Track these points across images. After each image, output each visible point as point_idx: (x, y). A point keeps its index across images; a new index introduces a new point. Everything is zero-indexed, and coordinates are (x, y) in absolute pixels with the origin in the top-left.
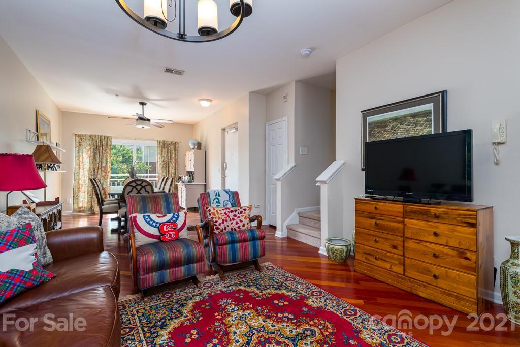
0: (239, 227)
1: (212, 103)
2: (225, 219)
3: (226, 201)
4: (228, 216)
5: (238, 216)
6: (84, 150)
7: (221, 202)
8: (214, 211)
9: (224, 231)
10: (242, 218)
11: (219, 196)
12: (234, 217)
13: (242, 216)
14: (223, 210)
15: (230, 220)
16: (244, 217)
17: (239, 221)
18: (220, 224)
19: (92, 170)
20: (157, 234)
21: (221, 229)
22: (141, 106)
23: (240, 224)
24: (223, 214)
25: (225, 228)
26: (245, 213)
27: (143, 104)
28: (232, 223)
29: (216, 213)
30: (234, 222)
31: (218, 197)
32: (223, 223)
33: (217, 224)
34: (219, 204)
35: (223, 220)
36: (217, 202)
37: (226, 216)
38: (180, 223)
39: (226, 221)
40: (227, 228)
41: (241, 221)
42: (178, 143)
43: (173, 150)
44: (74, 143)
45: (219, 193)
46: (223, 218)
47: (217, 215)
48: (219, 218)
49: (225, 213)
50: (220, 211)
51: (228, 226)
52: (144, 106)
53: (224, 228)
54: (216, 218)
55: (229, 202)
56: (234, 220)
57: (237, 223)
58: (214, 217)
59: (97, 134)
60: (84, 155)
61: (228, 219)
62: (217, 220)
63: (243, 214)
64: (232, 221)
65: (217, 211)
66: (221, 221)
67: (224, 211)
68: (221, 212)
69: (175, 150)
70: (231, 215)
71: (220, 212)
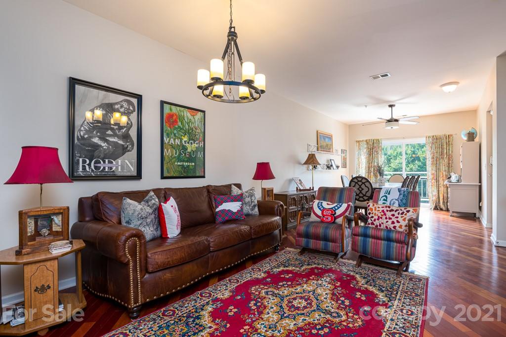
0: (395, 227)
1: (460, 85)
2: (381, 216)
3: (394, 200)
4: (385, 214)
5: (397, 216)
6: (362, 153)
7: (389, 200)
8: (372, 207)
9: (379, 227)
10: (400, 219)
11: (389, 194)
12: (391, 217)
13: (402, 217)
14: (383, 207)
15: (386, 218)
16: (403, 218)
17: (395, 222)
18: (375, 220)
19: (367, 169)
20: (321, 215)
21: (376, 225)
22: (391, 108)
23: (397, 225)
24: (381, 211)
25: (380, 225)
26: (406, 214)
27: (391, 106)
28: (387, 222)
29: (374, 209)
30: (390, 221)
31: (387, 195)
32: (378, 219)
33: (373, 219)
34: (385, 202)
35: (379, 217)
36: (384, 200)
37: (382, 214)
38: (338, 212)
39: (381, 218)
40: (382, 225)
41: (398, 222)
42: (451, 135)
43: (445, 144)
44: (356, 148)
45: (390, 191)
46: (380, 215)
47: (374, 211)
48: (375, 214)
49: (383, 211)
50: (379, 207)
51: (382, 223)
52: (393, 108)
53: (378, 224)
54: (372, 213)
55: (397, 202)
56: (390, 219)
57: (393, 223)
58: (371, 212)
59: (370, 138)
60: (362, 157)
61: (384, 217)
62: (373, 215)
63: (403, 215)
64: (388, 220)
65: (375, 208)
66: (376, 217)
67: (382, 209)
68: (379, 209)
69: (448, 144)
70: (389, 214)
71: (377, 209)
